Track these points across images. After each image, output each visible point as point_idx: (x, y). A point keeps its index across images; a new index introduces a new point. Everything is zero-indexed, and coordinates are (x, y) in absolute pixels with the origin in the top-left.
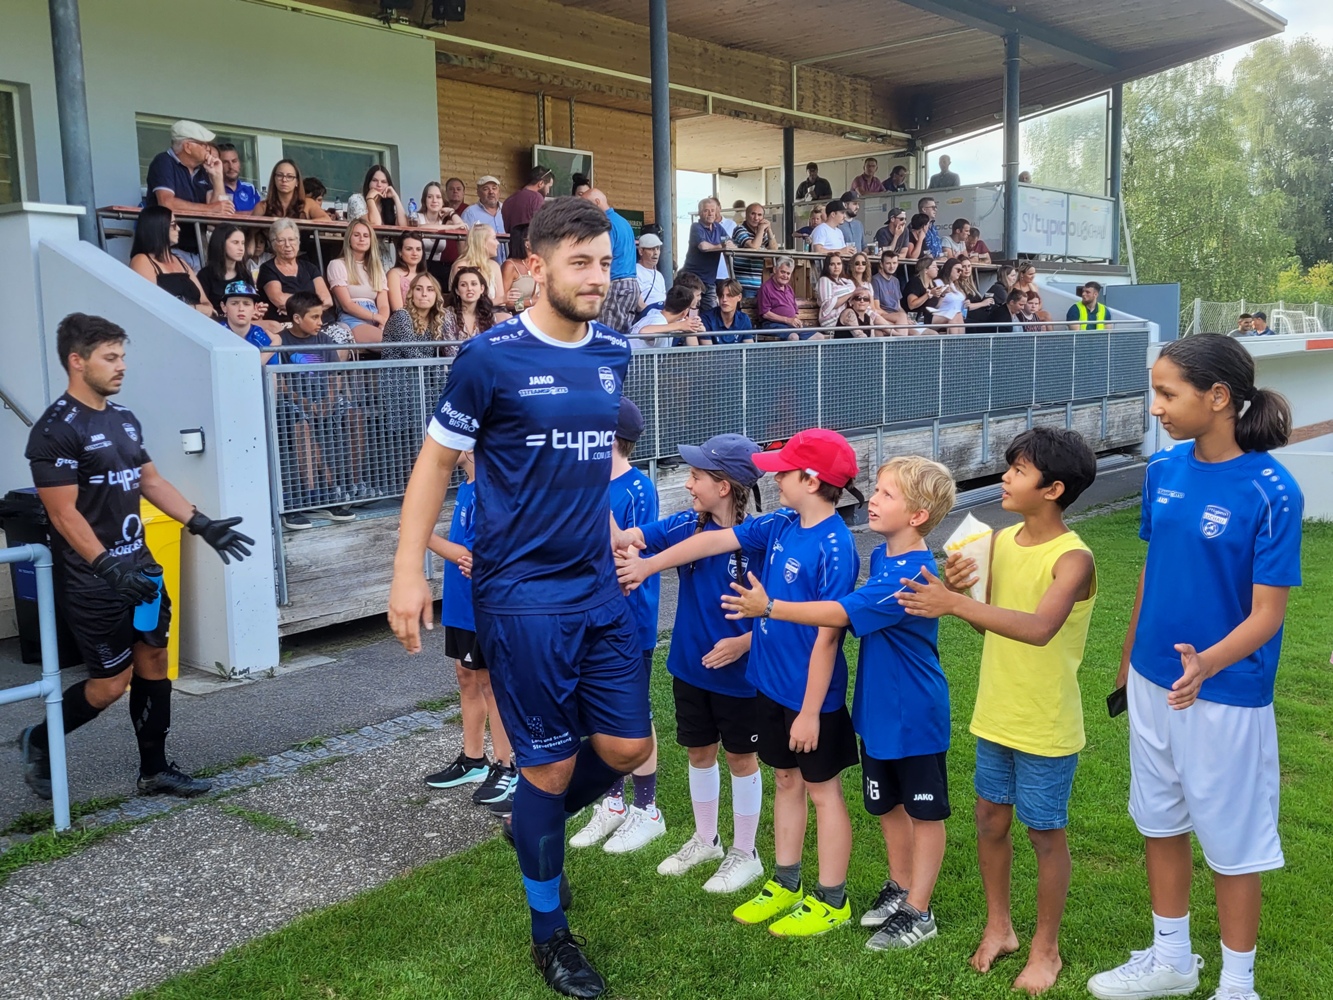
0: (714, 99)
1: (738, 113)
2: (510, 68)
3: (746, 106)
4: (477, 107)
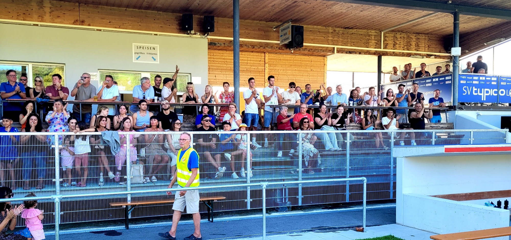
0: (337, 48)
1: (350, 52)
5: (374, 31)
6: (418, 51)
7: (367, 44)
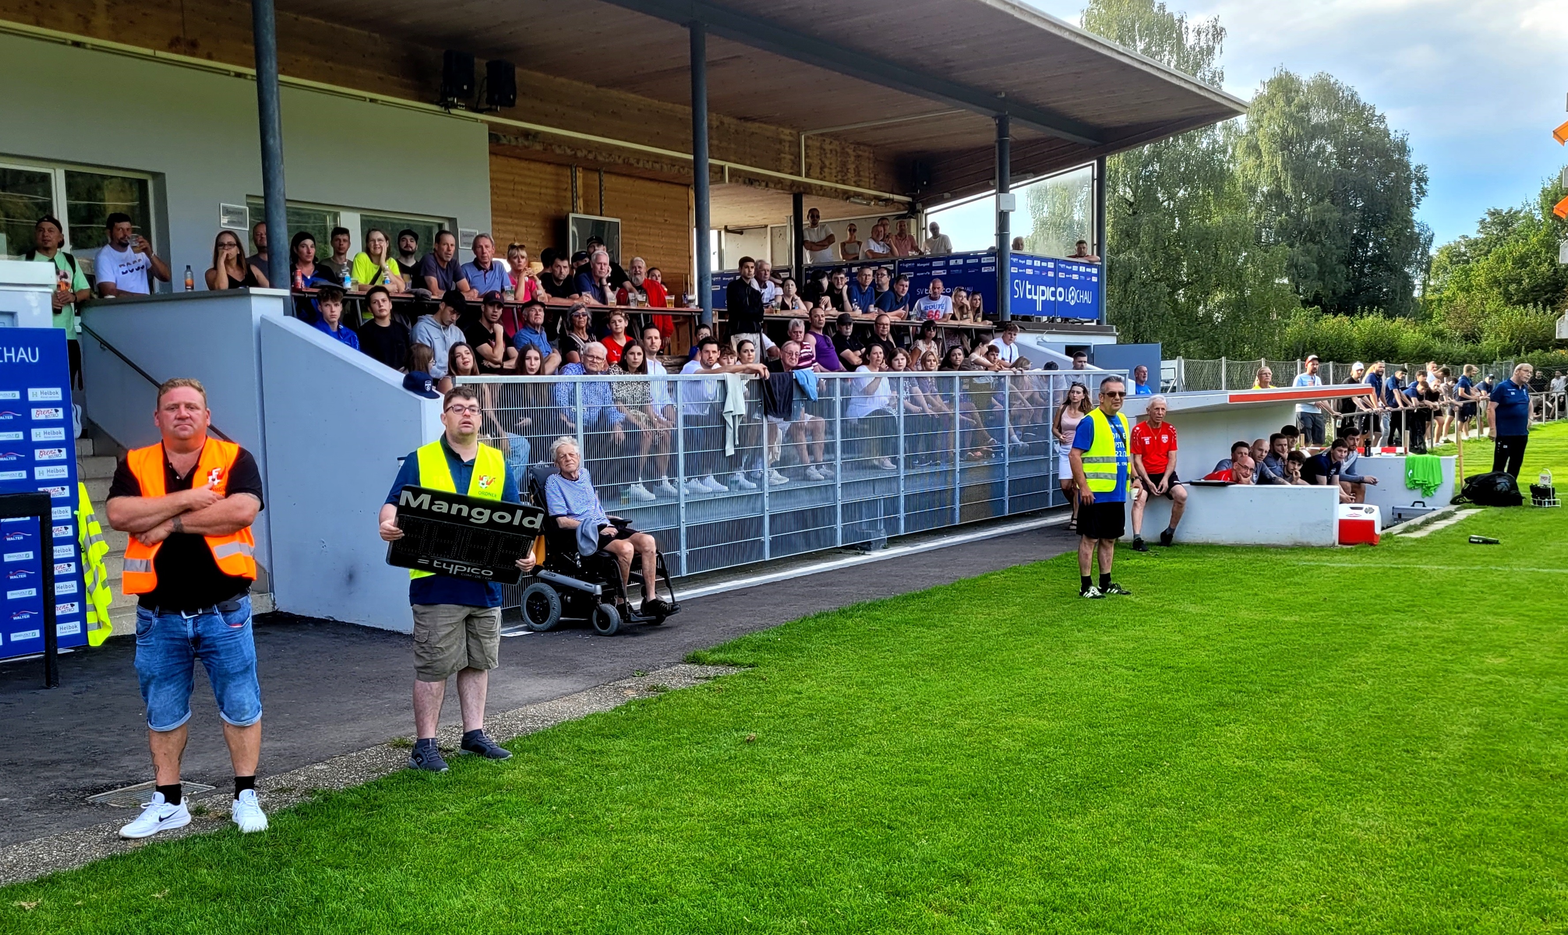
0: (728, 168)
1: (751, 180)
2: (551, 145)
3: (758, 174)
4: (517, 179)
5: (787, 131)
6: (858, 186)
7: (776, 163)
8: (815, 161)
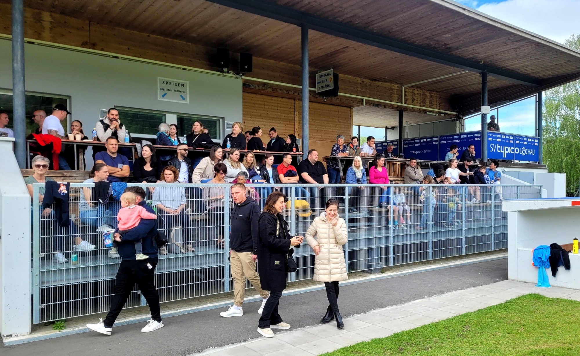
0: (366, 100)
1: (377, 105)
2: (276, 89)
3: (381, 102)
5: (396, 86)
6: (431, 108)
7: (390, 98)
8: (410, 98)
